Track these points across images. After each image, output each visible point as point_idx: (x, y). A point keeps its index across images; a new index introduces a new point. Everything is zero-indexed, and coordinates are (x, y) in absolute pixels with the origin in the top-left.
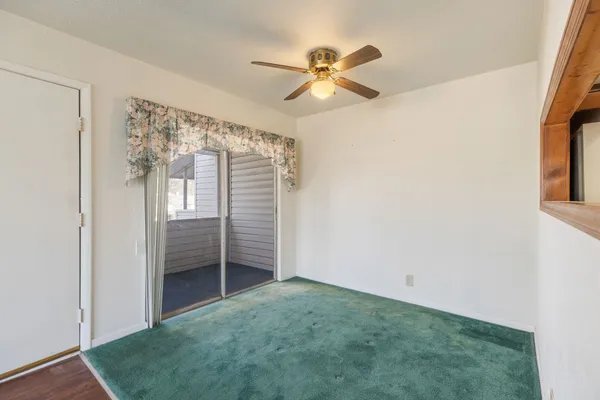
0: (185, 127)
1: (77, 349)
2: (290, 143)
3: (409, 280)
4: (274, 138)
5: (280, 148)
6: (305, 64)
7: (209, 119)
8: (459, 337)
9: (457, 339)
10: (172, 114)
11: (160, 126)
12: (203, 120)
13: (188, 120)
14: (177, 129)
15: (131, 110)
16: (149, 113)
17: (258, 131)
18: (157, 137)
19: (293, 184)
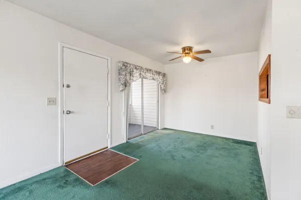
0: (135, 70)
1: (107, 147)
2: (164, 75)
3: (212, 127)
4: (159, 73)
5: (161, 77)
6: (181, 51)
7: (142, 67)
8: (232, 144)
9: (231, 144)
10: (132, 66)
11: (128, 71)
12: (140, 68)
13: (136, 68)
14: (133, 71)
15: (122, 66)
16: (126, 66)
17: (155, 71)
18: (128, 75)
19: (165, 91)
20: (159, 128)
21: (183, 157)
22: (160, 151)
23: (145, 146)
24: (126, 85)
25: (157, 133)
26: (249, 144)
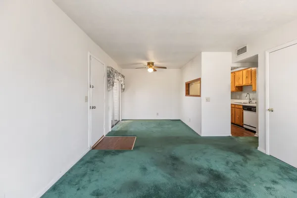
1: (104, 136)
3: (157, 114)
5: (123, 79)
20: (120, 120)
25: (122, 123)
26: (179, 120)
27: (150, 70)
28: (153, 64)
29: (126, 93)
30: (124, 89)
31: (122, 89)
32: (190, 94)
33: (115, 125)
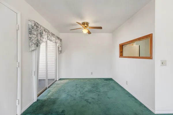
3: (92, 73)
4: (59, 38)
5: (60, 41)
7: (49, 31)
9: (105, 81)
10: (42, 28)
11: (39, 31)
12: (48, 31)
13: (45, 31)
14: (43, 33)
15: (33, 25)
16: (37, 27)
17: (56, 36)
18: (39, 35)
19: (60, 52)
20: (57, 80)
21: (93, 98)
22: (74, 99)
23: (58, 99)
24: (38, 45)
25: (58, 84)
26: (111, 79)
27: (85, 31)
28: (87, 24)
29: (63, 55)
30: (61, 51)
31: (59, 51)
32: (124, 55)
33: (49, 87)
